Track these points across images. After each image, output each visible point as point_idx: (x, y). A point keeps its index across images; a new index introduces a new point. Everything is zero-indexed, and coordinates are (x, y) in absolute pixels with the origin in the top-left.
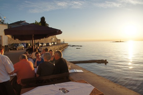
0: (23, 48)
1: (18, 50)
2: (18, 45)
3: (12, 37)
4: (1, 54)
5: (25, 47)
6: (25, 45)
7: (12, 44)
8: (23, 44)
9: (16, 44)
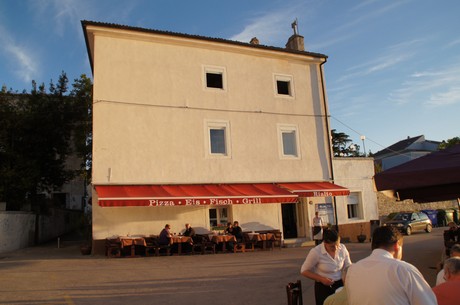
0: (430, 228)
1: (412, 234)
2: (409, 216)
3: (395, 195)
4: (396, 256)
5: (433, 225)
6: (434, 216)
7: (391, 216)
8: (425, 212)
9: (403, 213)
